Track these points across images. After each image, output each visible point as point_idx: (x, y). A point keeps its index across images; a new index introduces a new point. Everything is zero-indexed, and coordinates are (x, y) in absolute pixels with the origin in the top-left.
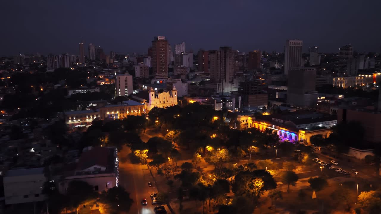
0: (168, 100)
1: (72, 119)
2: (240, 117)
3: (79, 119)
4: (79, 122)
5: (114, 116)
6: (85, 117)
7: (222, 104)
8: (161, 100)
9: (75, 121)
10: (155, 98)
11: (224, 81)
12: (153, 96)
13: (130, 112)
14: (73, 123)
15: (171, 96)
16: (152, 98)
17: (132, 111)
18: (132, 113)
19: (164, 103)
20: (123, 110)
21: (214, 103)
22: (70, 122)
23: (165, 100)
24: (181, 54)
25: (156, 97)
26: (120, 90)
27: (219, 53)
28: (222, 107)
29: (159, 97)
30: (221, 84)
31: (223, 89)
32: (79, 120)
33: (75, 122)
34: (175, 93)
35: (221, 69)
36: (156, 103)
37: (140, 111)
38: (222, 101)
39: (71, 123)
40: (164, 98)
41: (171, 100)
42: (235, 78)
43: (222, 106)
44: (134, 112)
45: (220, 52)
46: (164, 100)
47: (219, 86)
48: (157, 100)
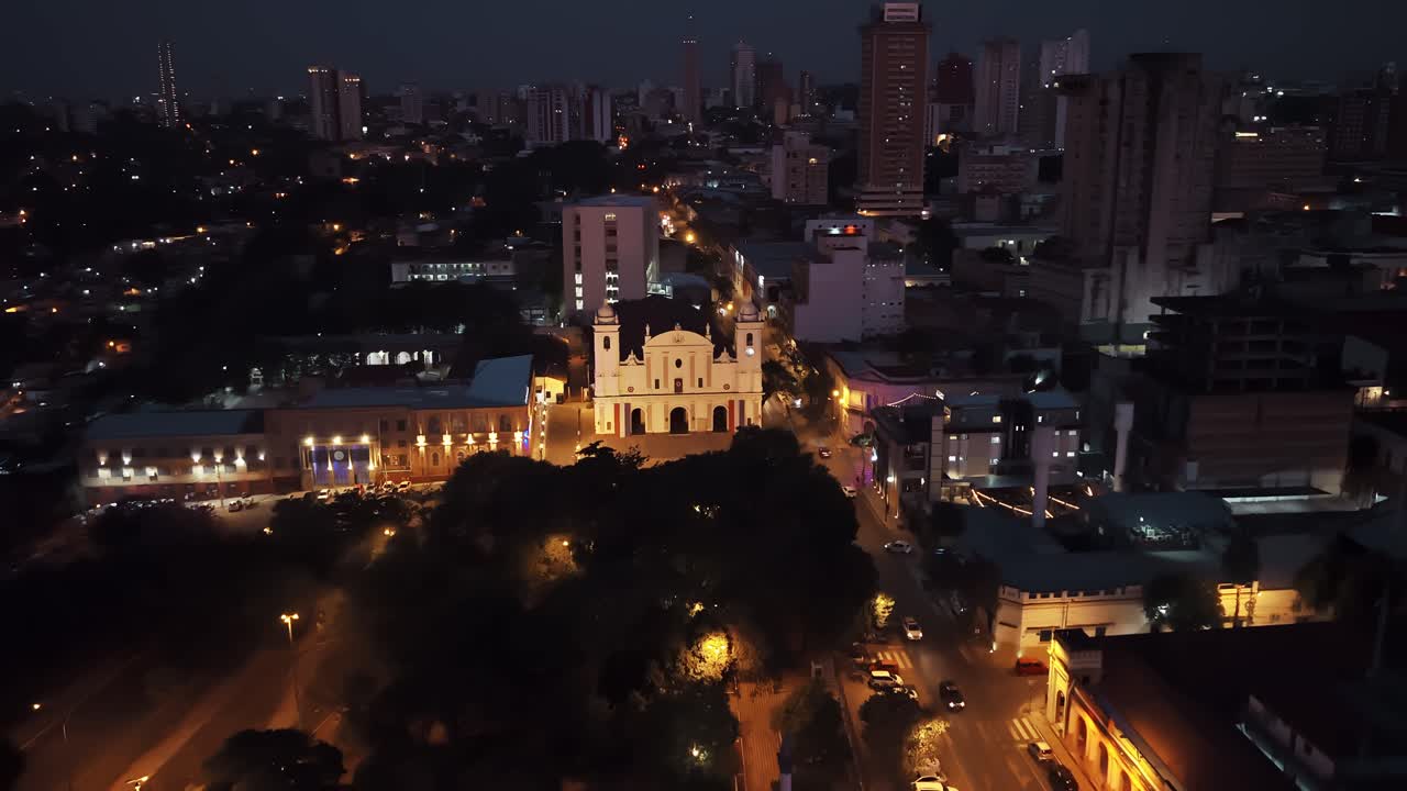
0: (700, 373)
1: (115, 465)
2: (1020, 605)
3: (151, 465)
4: (151, 478)
5: (346, 460)
6: (187, 454)
7: (996, 440)
8: (657, 373)
9: (127, 472)
10: (623, 357)
11: (1133, 258)
12: (607, 346)
13: (434, 439)
14: (118, 482)
15: (724, 355)
16: (606, 359)
17: (447, 440)
18: (448, 449)
19: (678, 390)
22: (105, 476)
23: (683, 373)
24: (1051, 86)
25: (632, 356)
26: (579, 279)
27: (1114, 93)
28: (995, 461)
29: (645, 356)
30: (1115, 271)
31: (1123, 306)
32: (151, 472)
33: (128, 479)
34: (750, 338)
35: (1123, 184)
36: (631, 389)
37: (493, 437)
38: (997, 419)
39: (107, 483)
40: (679, 363)
41: (723, 372)
43: (997, 451)
44: (458, 441)
45: (1122, 82)
46: (675, 373)
47: (1097, 283)
48: (634, 374)
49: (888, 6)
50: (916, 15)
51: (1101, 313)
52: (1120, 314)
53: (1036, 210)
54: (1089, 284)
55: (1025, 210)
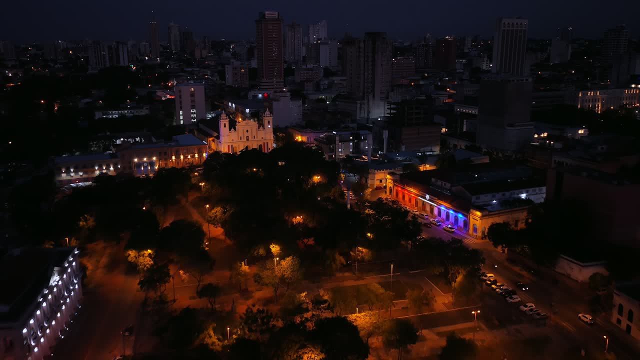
0: (254, 134)
1: (68, 172)
2: (374, 174)
3: (81, 171)
4: (81, 176)
5: (148, 166)
6: (93, 167)
7: (351, 144)
8: (241, 135)
9: (72, 174)
10: (230, 130)
11: (371, 96)
12: (225, 126)
13: (178, 157)
14: (69, 178)
15: (261, 128)
16: (224, 130)
17: (182, 157)
18: (182, 160)
19: (248, 140)
20: (165, 153)
21: (335, 143)
22: (64, 176)
23: (249, 134)
24: (317, 42)
25: (232, 129)
26: (181, 113)
27: (362, 45)
28: (351, 150)
29: (237, 129)
30: (366, 101)
31: (369, 112)
32: (81, 174)
33: (72, 176)
34: (269, 122)
35: (366, 74)
36: (233, 140)
37: (196, 155)
38: (351, 138)
39: (65, 179)
40: (247, 131)
41: (261, 134)
42: (392, 91)
43: (352, 147)
44: (185, 157)
45: (364, 41)
46: (246, 134)
47: (361, 105)
48: (234, 135)
49: (266, 13)
50: (277, 16)
51: (362, 115)
52: (368, 115)
53: (326, 87)
54: (358, 106)
55: (322, 87)
